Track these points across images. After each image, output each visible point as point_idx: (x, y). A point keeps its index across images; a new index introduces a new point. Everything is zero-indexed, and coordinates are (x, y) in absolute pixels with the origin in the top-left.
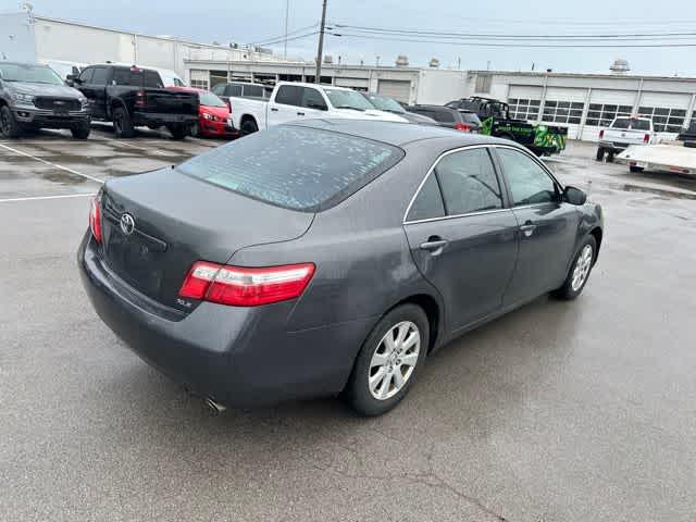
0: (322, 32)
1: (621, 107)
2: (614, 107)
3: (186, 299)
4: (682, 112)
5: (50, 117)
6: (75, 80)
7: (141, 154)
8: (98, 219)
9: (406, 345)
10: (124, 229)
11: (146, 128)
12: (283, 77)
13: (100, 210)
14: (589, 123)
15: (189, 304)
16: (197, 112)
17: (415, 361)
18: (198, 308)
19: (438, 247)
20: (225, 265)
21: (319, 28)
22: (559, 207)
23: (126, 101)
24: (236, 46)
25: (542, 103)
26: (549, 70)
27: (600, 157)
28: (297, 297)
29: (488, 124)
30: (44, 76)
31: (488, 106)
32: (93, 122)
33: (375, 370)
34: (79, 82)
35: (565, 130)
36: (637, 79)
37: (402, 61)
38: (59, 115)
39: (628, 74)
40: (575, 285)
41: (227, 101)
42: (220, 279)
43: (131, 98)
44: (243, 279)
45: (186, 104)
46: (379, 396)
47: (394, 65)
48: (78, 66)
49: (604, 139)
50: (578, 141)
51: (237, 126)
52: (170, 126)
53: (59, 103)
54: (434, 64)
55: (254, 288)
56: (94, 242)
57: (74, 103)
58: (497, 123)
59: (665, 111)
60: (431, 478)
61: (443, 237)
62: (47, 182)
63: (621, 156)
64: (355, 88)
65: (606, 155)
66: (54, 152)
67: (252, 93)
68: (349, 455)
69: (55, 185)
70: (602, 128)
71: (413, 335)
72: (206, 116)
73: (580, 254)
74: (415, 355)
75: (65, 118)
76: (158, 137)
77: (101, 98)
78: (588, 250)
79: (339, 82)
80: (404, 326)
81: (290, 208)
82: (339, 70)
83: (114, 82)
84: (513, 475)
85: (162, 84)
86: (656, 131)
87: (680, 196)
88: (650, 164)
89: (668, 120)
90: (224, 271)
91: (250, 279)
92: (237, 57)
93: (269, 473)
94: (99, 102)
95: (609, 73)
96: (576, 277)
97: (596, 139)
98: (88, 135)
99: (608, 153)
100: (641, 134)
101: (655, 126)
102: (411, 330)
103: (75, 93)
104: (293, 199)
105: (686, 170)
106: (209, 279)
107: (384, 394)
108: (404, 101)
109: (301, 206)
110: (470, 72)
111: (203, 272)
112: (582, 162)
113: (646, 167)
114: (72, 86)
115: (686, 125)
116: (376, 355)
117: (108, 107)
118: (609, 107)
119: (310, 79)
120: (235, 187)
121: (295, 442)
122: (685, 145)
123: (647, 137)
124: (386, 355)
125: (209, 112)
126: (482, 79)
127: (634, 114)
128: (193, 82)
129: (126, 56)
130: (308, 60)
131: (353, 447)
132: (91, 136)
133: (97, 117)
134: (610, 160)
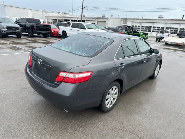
0: (82, 9)
1: (161, 27)
2: (159, 27)
3: (57, 82)
4: (177, 29)
5: (11, 32)
6: (17, 22)
7: (36, 42)
8: (31, 60)
9: (115, 93)
10: (39, 63)
11: (36, 35)
12: (72, 21)
13: (31, 58)
14: (153, 31)
15: (58, 83)
16: (50, 30)
17: (117, 97)
18: (61, 84)
19: (123, 66)
20: (68, 72)
21: (82, 8)
22: (151, 54)
23: (31, 28)
24: (59, 12)
25: (141, 27)
26: (142, 18)
27: (157, 41)
28: (88, 80)
29: (127, 32)
30: (9, 21)
31: (127, 27)
32: (22, 33)
33: (107, 100)
34: (18, 22)
35: (148, 34)
36: (165, 20)
37: (104, 16)
38: (13, 31)
39: (163, 18)
40: (155, 75)
41: (58, 27)
42: (67, 76)
43: (32, 27)
44: (73, 76)
45: (47, 28)
46: (108, 106)
47: (101, 17)
48: (17, 18)
49: (158, 36)
50: (150, 36)
51: (61, 34)
52: (43, 34)
53: (13, 28)
54: (112, 16)
55: (76, 78)
56: (29, 66)
57: (17, 28)
58: (130, 32)
59: (173, 28)
60: (124, 129)
61: (124, 63)
62: (11, 50)
63: (163, 40)
64: (92, 23)
65: (158, 40)
66: (12, 42)
67: (65, 25)
68: (101, 123)
69: (13, 51)
70: (157, 33)
71: (116, 90)
72: (53, 31)
73: (157, 67)
74: (117, 95)
75: (15, 32)
76: (40, 37)
77: (24, 27)
78: (159, 66)
79: (87, 22)
80: (114, 88)
81: (84, 56)
82: (87, 18)
83: (28, 23)
84: (145, 127)
85: (41, 23)
86: (171, 33)
87: (178, 50)
88: (170, 42)
89: (174, 31)
90: (68, 74)
91: (75, 76)
92: (60, 15)
93: (80, 129)
94: (24, 28)
95: (158, 18)
96: (155, 73)
97: (156, 36)
98: (21, 37)
99: (159, 39)
100: (167, 34)
101: (171, 32)
102: (116, 88)
103: (17, 26)
104: (85, 54)
105: (180, 44)
106: (64, 76)
107: (109, 106)
108: (105, 26)
109: (87, 56)
110: (121, 19)
111: (62, 74)
112: (152, 42)
113: (169, 43)
114: (16, 24)
115: (178, 32)
116: (107, 96)
117: (26, 29)
118: (158, 27)
119: (79, 21)
120: (68, 51)
121: (86, 120)
122: (179, 37)
123: (169, 35)
124: (110, 95)
125: (53, 30)
126: (125, 20)
127: (165, 29)
128: (48, 22)
129: (30, 15)
130: (78, 16)
131: (102, 121)
132: (22, 37)
133: (23, 32)
134: (159, 41)
